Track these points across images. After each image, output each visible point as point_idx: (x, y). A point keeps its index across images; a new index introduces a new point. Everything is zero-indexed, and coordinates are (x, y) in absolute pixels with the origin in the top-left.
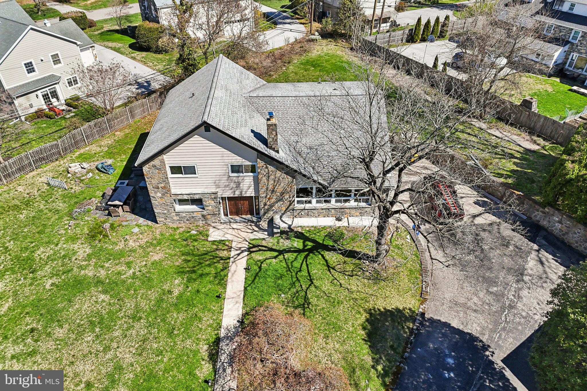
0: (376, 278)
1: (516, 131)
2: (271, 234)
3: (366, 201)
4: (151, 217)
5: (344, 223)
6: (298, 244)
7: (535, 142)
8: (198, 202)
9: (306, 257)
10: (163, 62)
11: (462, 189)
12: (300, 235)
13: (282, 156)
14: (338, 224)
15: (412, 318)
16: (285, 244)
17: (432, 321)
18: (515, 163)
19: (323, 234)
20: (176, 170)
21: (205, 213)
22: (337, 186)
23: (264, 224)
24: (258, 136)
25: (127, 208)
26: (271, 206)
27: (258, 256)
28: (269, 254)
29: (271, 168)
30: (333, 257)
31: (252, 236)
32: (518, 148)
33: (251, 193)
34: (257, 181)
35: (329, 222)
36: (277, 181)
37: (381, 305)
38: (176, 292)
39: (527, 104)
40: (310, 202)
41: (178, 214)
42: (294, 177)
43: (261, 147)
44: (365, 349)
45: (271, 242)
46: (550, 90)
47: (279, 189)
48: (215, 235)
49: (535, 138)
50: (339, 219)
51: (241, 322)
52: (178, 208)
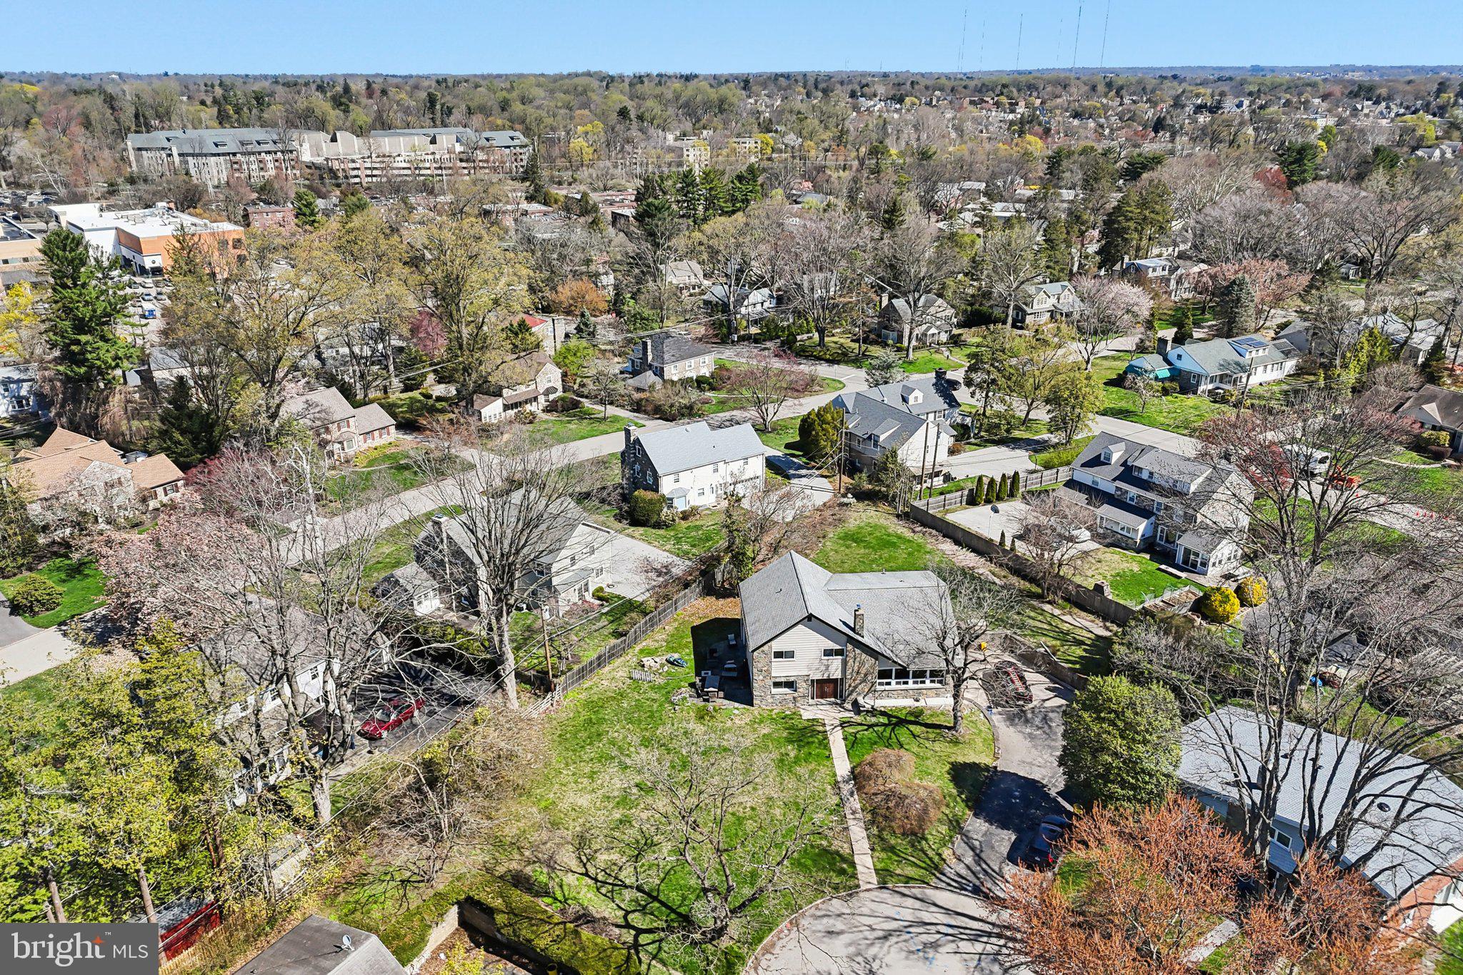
0: (956, 742)
1: (1092, 617)
2: (858, 712)
3: (940, 682)
4: (749, 701)
5: (921, 704)
6: (884, 720)
7: (1107, 629)
8: (790, 685)
9: (893, 730)
10: (669, 539)
11: (1031, 676)
12: (883, 714)
13: (867, 640)
14: (917, 704)
15: (987, 768)
16: (874, 720)
17: (1003, 772)
18: (1085, 650)
19: (904, 712)
20: (779, 655)
21: (796, 695)
22: (912, 668)
23: (849, 706)
24: (845, 623)
25: (721, 694)
26: (856, 687)
27: (851, 730)
28: (860, 728)
29: (858, 651)
30: (917, 729)
31: (841, 715)
32: (1090, 635)
33: (838, 675)
34: (845, 663)
35: (908, 702)
36: (862, 664)
37: (961, 759)
38: (792, 754)
39: (1099, 589)
40: (889, 684)
41: (773, 696)
42: (876, 659)
43: (851, 633)
44: (951, 785)
45: (858, 719)
46: (1136, 569)
47: (863, 671)
48: (807, 715)
49: (1108, 624)
50: (917, 700)
51: (852, 772)
52: (775, 691)
